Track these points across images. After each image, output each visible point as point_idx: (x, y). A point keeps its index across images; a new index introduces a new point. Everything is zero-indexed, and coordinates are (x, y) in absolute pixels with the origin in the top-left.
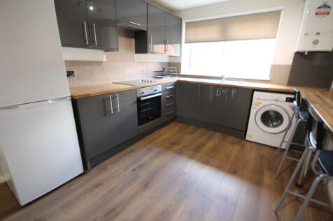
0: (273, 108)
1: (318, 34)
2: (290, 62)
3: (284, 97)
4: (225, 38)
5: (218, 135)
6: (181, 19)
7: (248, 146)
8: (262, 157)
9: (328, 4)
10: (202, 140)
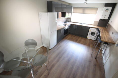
0: (94, 31)
1: (105, 15)
2: (98, 21)
3: (96, 29)
4: (84, 13)
5: (80, 37)
6: (72, 6)
7: (87, 40)
8: (90, 42)
9: (108, 9)
10: (77, 38)
